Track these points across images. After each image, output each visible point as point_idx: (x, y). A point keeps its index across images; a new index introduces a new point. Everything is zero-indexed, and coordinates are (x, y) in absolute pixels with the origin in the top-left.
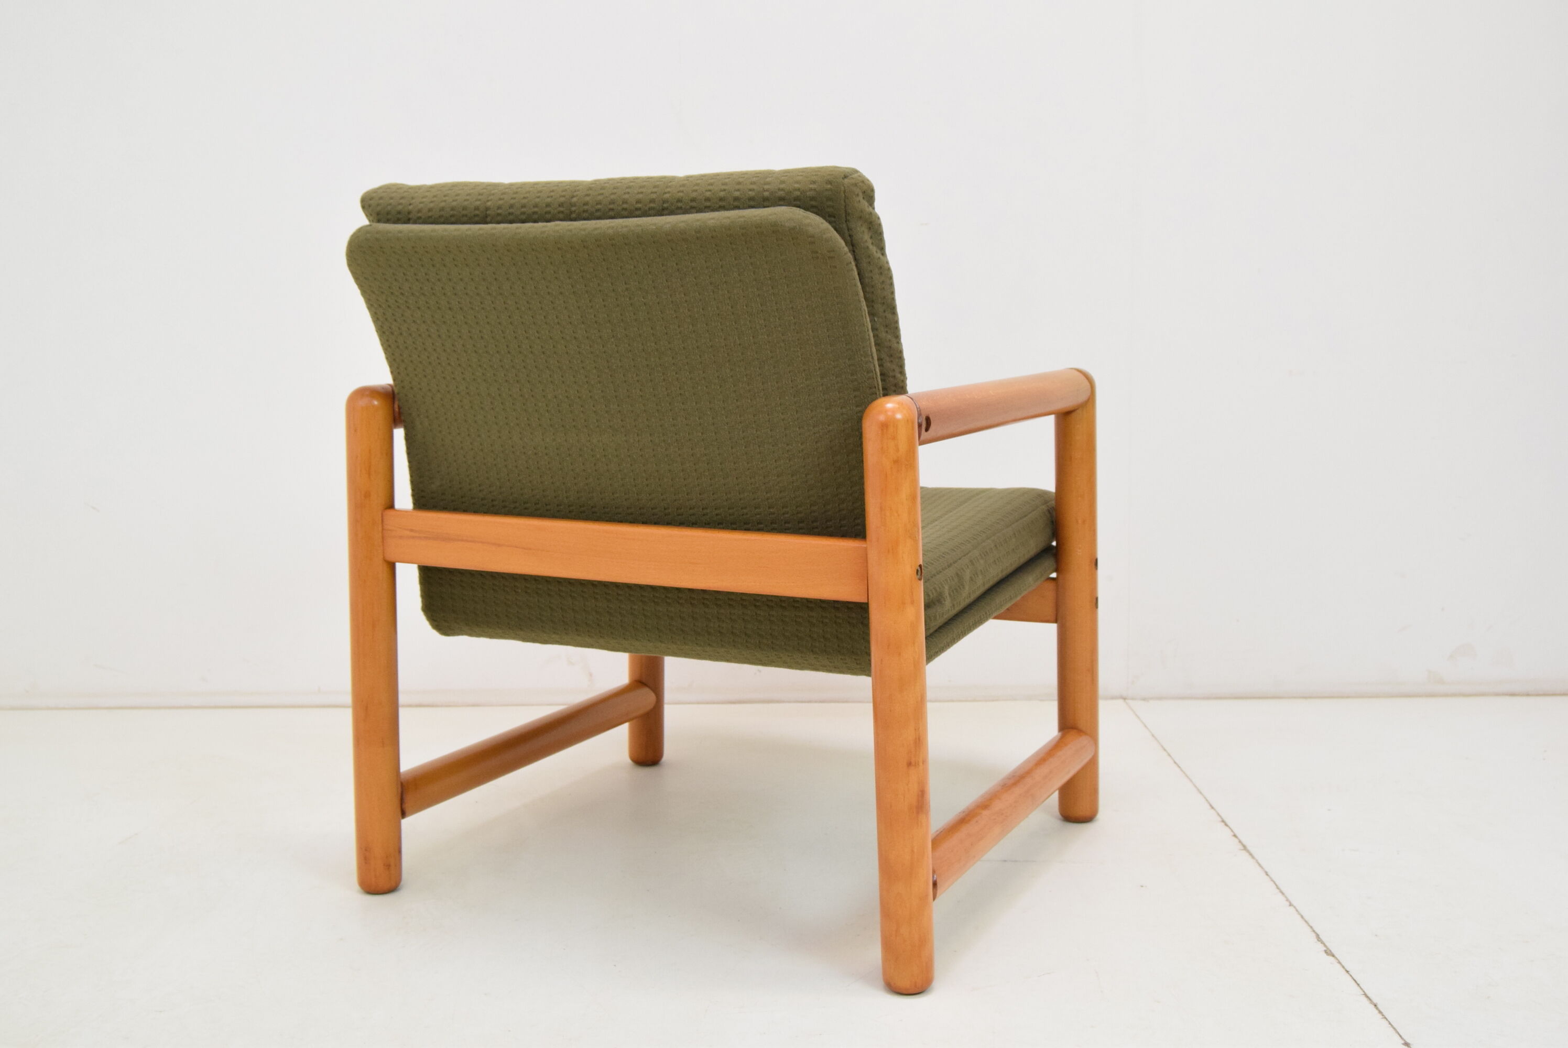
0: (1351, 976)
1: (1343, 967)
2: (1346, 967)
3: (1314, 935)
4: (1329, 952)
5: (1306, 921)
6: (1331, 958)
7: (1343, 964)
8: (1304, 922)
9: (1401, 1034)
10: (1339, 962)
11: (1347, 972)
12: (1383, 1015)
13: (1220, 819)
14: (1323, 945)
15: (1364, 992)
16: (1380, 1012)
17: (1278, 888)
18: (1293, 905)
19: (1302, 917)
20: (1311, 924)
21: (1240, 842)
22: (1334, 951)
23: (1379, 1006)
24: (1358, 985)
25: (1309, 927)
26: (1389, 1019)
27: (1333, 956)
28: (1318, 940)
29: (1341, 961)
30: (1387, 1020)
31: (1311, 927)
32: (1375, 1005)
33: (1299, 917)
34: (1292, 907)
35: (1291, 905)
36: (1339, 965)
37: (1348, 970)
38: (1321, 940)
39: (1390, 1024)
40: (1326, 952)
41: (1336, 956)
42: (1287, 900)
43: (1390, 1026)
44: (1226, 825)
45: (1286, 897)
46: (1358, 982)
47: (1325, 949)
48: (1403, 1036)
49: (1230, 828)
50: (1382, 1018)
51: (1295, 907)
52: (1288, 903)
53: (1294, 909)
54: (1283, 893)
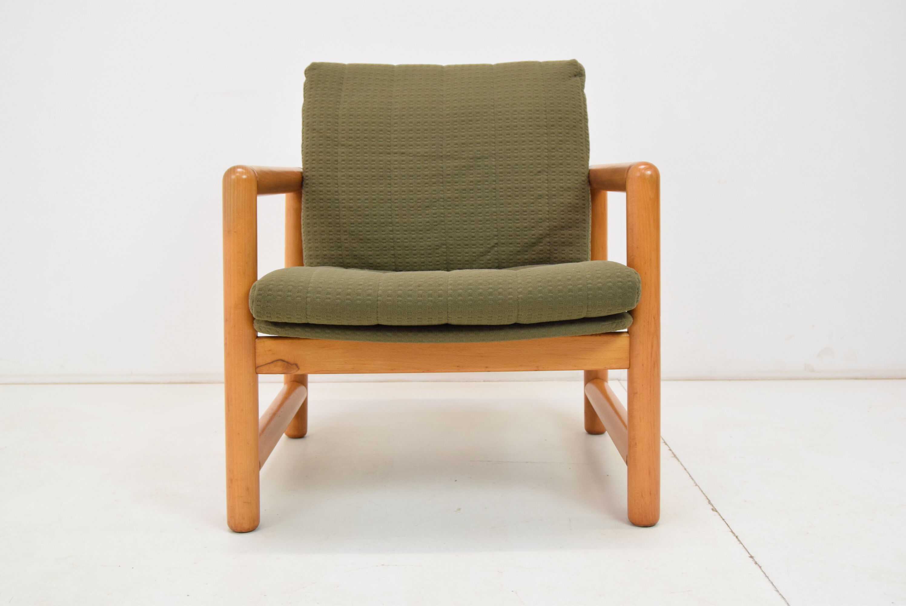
0: (725, 522)
1: (721, 517)
3: (707, 501)
4: (714, 509)
5: (704, 494)
6: (715, 512)
7: (722, 516)
8: (703, 494)
9: (749, 552)
11: (723, 519)
12: (740, 542)
15: (731, 530)
16: (739, 540)
17: (690, 476)
18: (698, 486)
19: (702, 491)
20: (706, 495)
21: (673, 453)
22: (717, 509)
23: (739, 537)
24: (729, 526)
25: (705, 497)
26: (743, 544)
27: (717, 511)
28: (709, 503)
29: (721, 514)
30: (742, 544)
31: (706, 497)
32: (737, 537)
33: (700, 491)
36: (719, 516)
37: (724, 518)
38: (711, 503)
39: (744, 546)
40: (713, 510)
43: (744, 547)
44: (666, 444)
45: (694, 481)
46: (729, 525)
47: (712, 508)
48: (750, 553)
50: (740, 544)
51: (699, 486)
52: (695, 484)
53: (698, 488)
54: (693, 479)
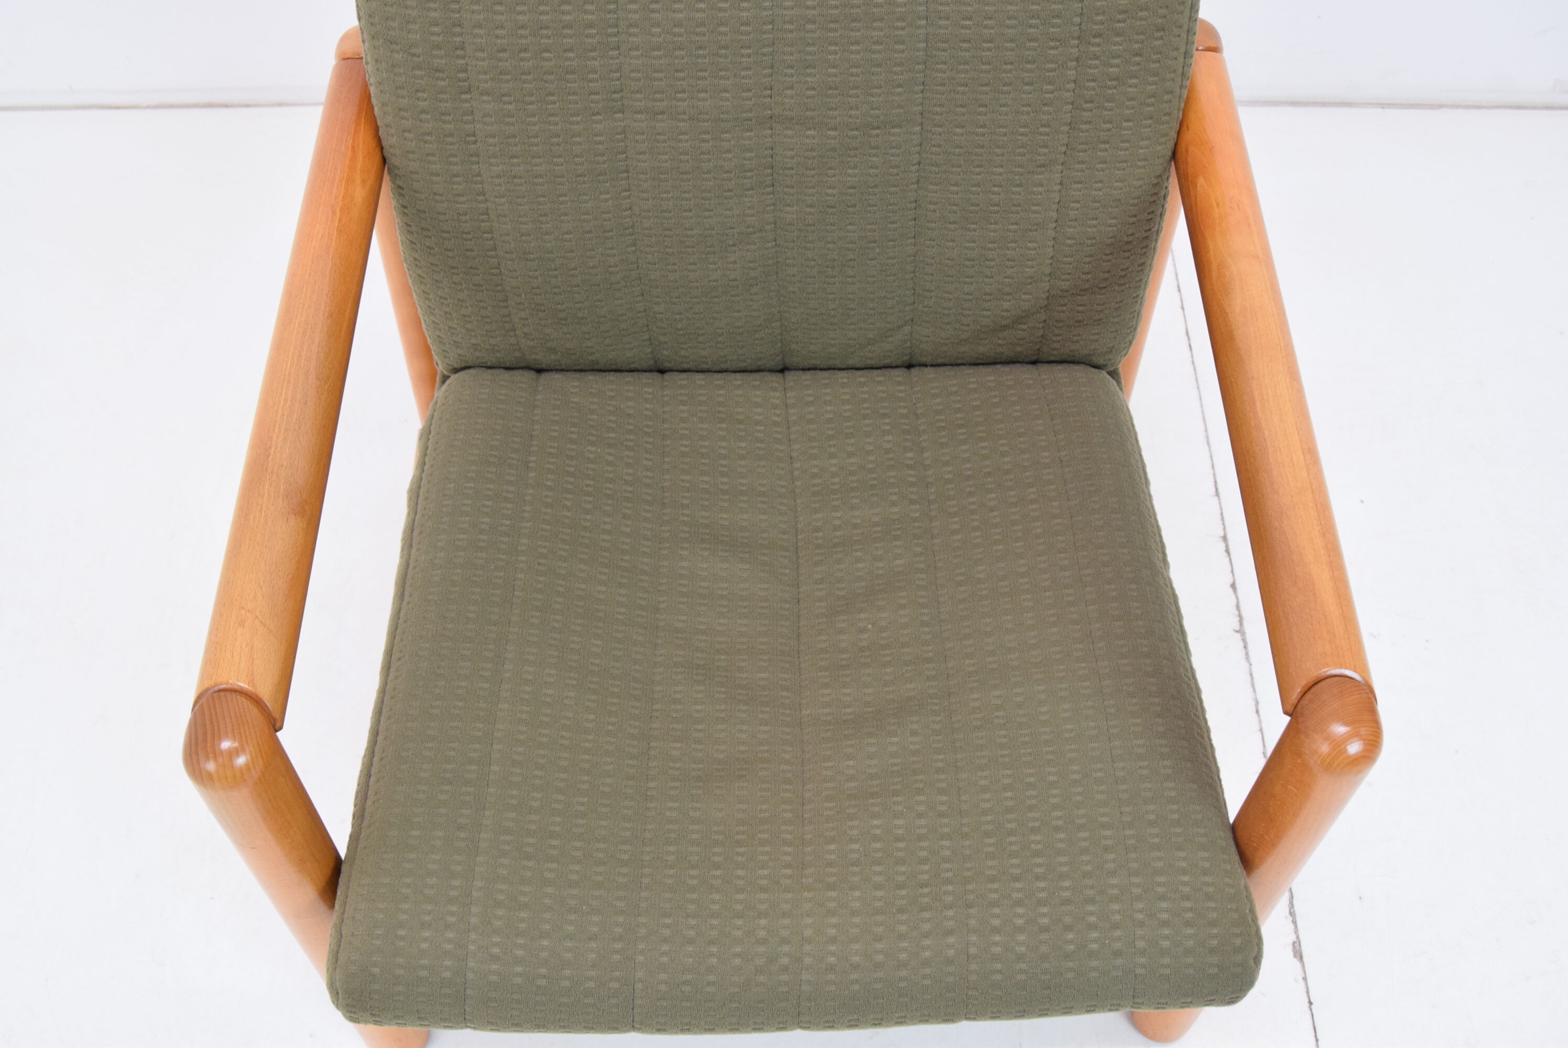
0: (1312, 1016)
6: (1296, 963)
10: (1305, 979)
11: (1310, 1006)
13: (1222, 534)
14: (1292, 926)
21: (1238, 607)
24: (1317, 1040)
41: (1305, 959)
44: (1227, 551)
49: (1230, 560)
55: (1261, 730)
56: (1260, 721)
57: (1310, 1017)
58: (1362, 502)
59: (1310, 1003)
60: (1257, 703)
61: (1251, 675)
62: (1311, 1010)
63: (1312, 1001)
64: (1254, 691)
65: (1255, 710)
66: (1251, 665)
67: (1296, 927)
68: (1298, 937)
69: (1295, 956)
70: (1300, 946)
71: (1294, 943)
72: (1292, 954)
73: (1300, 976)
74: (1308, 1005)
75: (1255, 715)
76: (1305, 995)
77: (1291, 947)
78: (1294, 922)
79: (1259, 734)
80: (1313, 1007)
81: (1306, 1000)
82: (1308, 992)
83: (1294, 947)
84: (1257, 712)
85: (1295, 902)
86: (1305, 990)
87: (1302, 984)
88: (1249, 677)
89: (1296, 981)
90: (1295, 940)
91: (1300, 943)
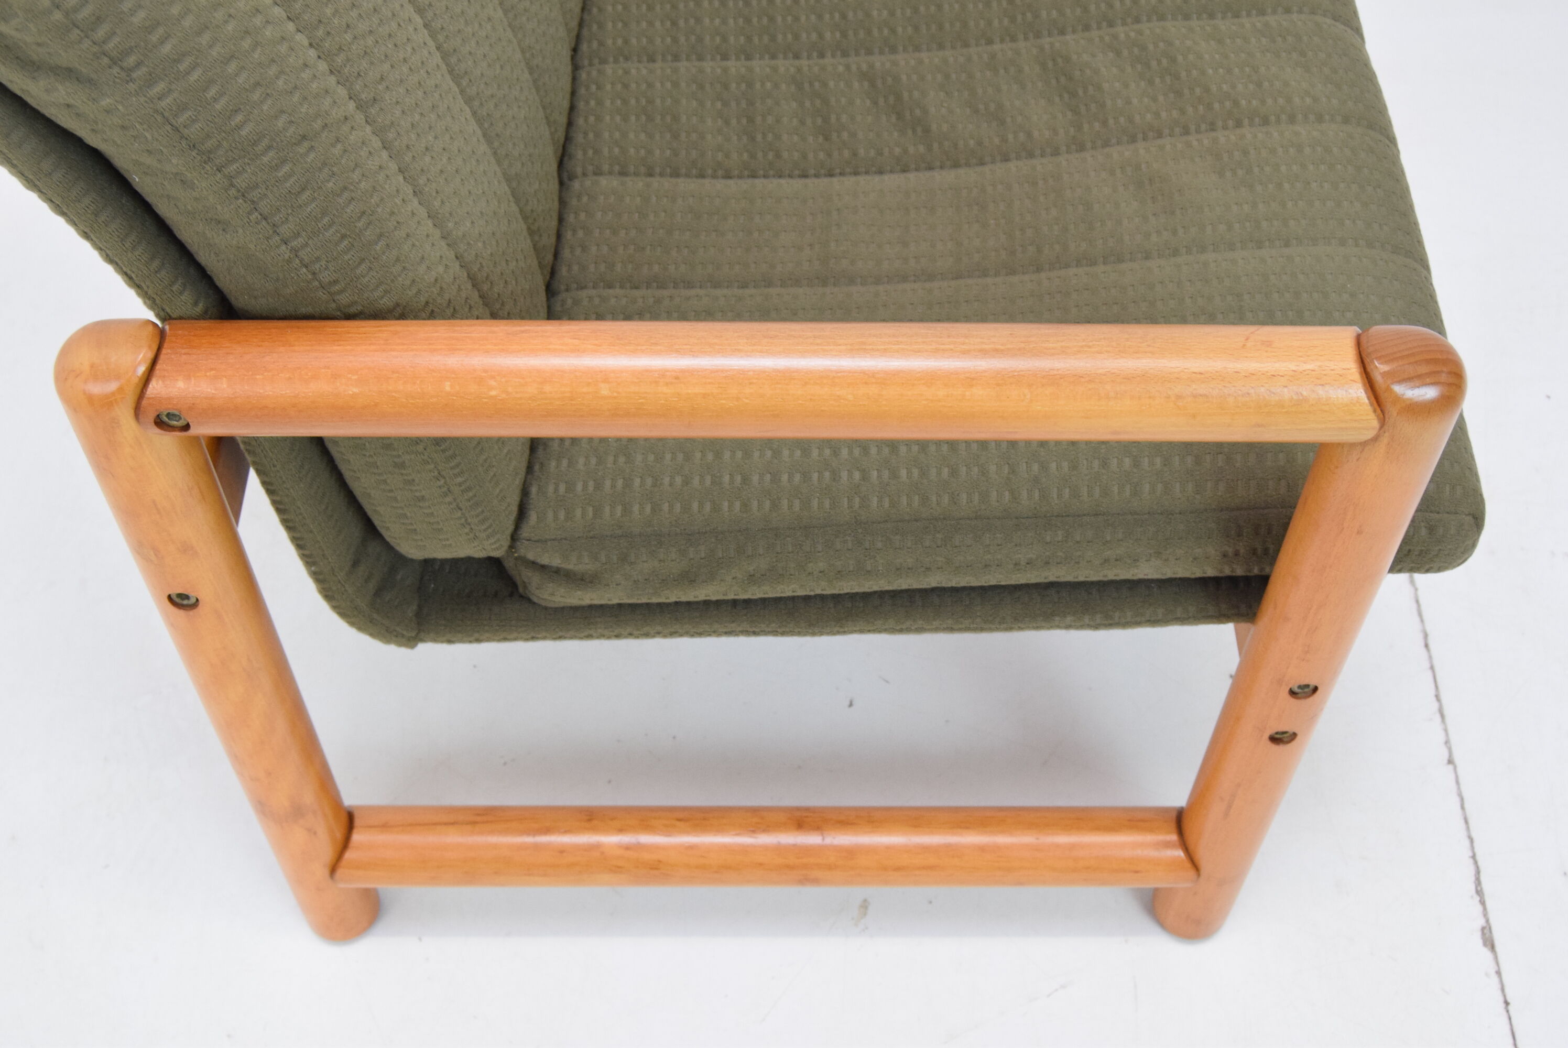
2: (1507, 990)
3: (1472, 870)
4: (1487, 937)
5: (1466, 822)
6: (1486, 952)
8: (1464, 824)
10: (1498, 973)
14: (1480, 908)
17: (1438, 697)
22: (1496, 936)
25: (1467, 840)
27: (1492, 949)
28: (1476, 894)
31: (1471, 843)
34: (1451, 767)
35: (1450, 761)
38: (1482, 889)
42: (1447, 742)
53: (1452, 777)
55: (1432, 668)
56: (1430, 657)
57: (1506, 1020)
58: (1548, 397)
59: (1507, 1003)
60: (1426, 636)
61: (1417, 602)
62: (1508, 1011)
63: (1509, 1000)
64: (1422, 621)
65: (1422, 644)
66: (1416, 589)
67: (1485, 909)
68: (1487, 921)
69: (1485, 944)
70: (1491, 932)
71: (1483, 929)
72: (1480, 942)
73: (1492, 969)
74: (1503, 1005)
75: (1424, 650)
76: (1499, 992)
77: (1479, 934)
78: (1483, 903)
79: (1430, 673)
80: (1511, 1008)
81: (1501, 999)
82: (1503, 990)
83: (1483, 934)
84: (1427, 646)
85: (1482, 878)
86: (1499, 986)
87: (1495, 979)
88: (1414, 606)
89: (1487, 975)
90: (1485, 924)
91: (1490, 928)
